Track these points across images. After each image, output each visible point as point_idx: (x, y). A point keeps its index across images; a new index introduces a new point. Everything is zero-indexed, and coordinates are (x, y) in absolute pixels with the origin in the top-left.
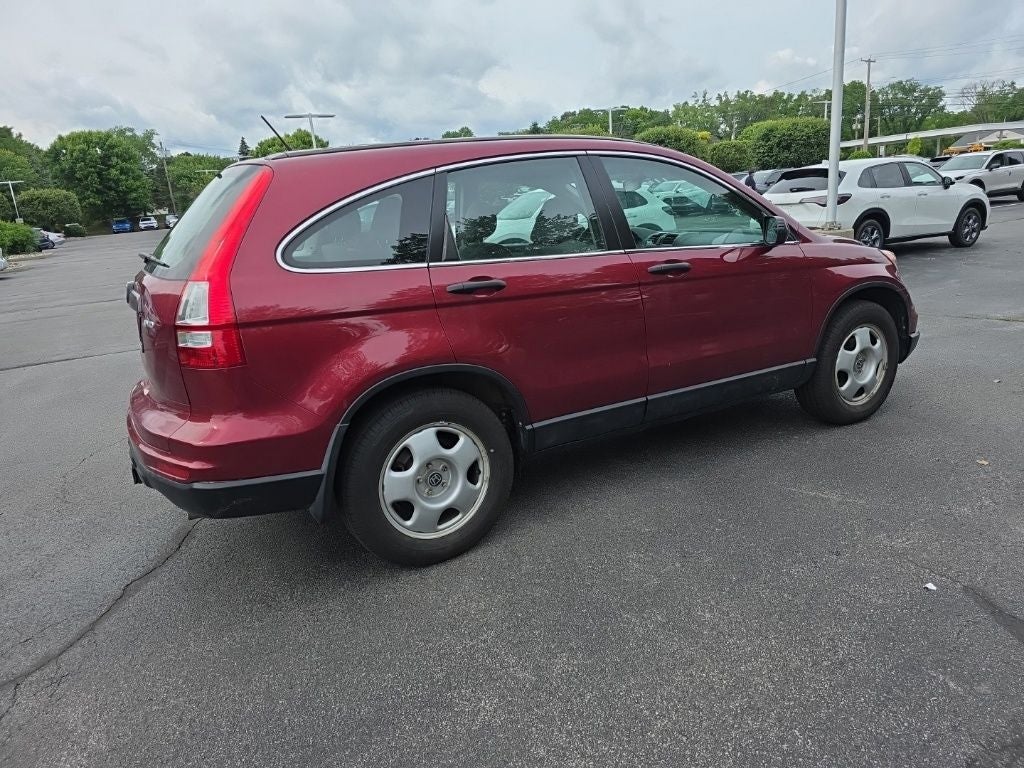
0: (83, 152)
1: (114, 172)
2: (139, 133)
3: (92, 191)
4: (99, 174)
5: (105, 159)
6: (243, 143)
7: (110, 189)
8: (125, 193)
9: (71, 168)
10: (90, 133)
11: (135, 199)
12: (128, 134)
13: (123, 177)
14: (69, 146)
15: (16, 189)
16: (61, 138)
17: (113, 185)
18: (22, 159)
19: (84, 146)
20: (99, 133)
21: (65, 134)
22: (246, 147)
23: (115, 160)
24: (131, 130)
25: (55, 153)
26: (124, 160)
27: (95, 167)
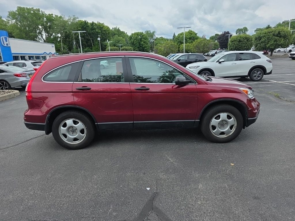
0: (136, 37)
1: (142, 42)
2: (152, 32)
3: (137, 47)
4: (139, 43)
5: (141, 39)
6: (174, 34)
7: (141, 47)
8: (144, 48)
9: (133, 42)
10: (139, 32)
11: (146, 49)
12: (149, 32)
13: (144, 44)
14: (134, 36)
15: (121, 46)
16: (132, 34)
17: (142, 46)
18: (124, 39)
19: (137, 36)
20: (141, 32)
21: (133, 33)
22: (175, 35)
23: (143, 39)
24: (150, 31)
25: (131, 38)
26: (145, 39)
27: (138, 41)
